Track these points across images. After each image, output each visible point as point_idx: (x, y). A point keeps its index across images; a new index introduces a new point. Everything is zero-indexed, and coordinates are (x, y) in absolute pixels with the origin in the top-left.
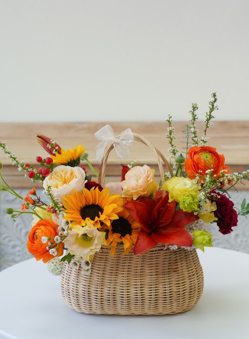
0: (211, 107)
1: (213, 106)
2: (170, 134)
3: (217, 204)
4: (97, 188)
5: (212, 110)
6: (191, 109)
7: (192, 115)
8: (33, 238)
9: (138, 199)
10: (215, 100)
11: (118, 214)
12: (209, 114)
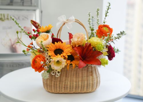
0: (108, 8)
1: (109, 8)
2: (89, 20)
3: (108, 49)
4: (61, 42)
5: (108, 9)
6: (97, 10)
7: (97, 13)
8: (34, 62)
9: (78, 46)
10: (110, 5)
11: (70, 53)
12: (107, 11)
